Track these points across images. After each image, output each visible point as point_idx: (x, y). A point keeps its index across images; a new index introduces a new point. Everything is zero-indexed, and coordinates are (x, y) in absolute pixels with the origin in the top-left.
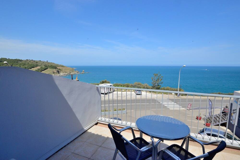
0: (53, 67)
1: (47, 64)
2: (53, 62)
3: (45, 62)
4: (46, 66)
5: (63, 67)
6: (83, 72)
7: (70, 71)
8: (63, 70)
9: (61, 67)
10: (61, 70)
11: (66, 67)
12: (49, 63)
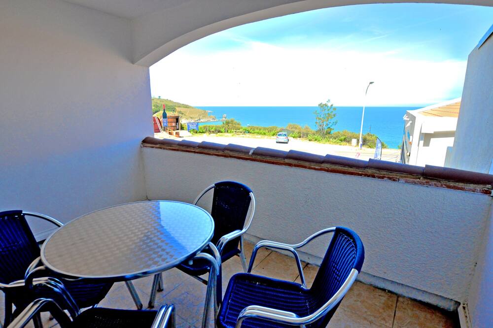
0: (169, 109)
1: (158, 102)
2: (169, 99)
3: (156, 98)
4: (157, 106)
5: (186, 107)
6: (224, 119)
7: (199, 115)
8: (187, 114)
9: (184, 107)
10: (183, 114)
11: (193, 108)
12: (162, 101)
